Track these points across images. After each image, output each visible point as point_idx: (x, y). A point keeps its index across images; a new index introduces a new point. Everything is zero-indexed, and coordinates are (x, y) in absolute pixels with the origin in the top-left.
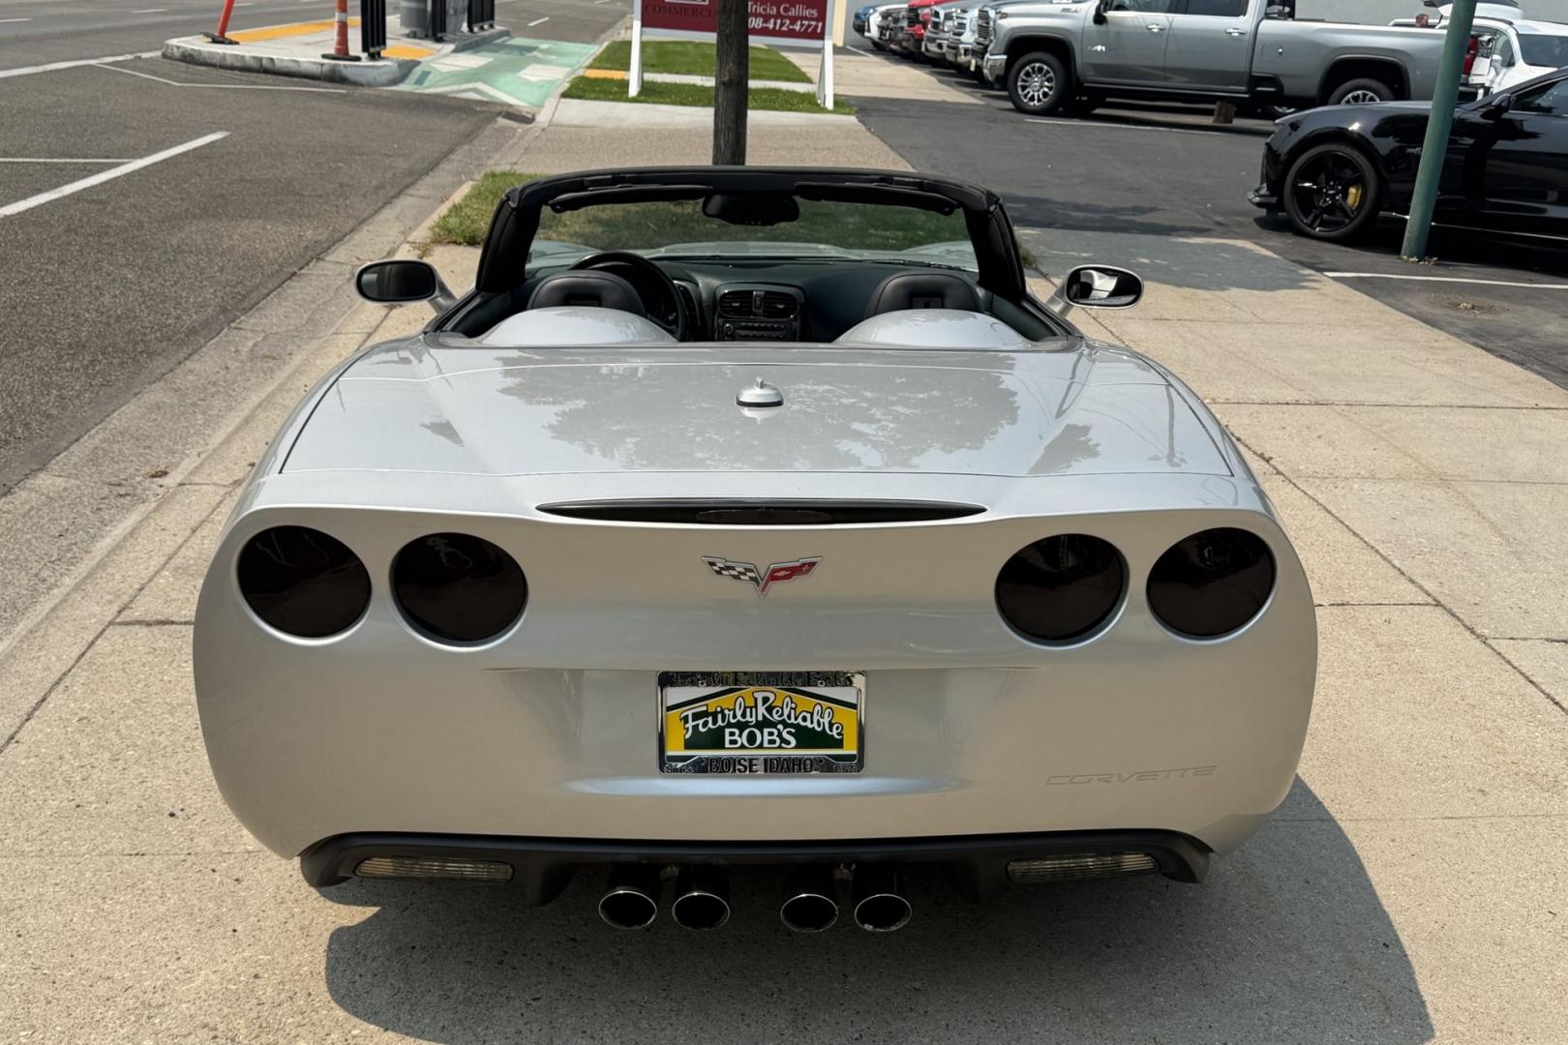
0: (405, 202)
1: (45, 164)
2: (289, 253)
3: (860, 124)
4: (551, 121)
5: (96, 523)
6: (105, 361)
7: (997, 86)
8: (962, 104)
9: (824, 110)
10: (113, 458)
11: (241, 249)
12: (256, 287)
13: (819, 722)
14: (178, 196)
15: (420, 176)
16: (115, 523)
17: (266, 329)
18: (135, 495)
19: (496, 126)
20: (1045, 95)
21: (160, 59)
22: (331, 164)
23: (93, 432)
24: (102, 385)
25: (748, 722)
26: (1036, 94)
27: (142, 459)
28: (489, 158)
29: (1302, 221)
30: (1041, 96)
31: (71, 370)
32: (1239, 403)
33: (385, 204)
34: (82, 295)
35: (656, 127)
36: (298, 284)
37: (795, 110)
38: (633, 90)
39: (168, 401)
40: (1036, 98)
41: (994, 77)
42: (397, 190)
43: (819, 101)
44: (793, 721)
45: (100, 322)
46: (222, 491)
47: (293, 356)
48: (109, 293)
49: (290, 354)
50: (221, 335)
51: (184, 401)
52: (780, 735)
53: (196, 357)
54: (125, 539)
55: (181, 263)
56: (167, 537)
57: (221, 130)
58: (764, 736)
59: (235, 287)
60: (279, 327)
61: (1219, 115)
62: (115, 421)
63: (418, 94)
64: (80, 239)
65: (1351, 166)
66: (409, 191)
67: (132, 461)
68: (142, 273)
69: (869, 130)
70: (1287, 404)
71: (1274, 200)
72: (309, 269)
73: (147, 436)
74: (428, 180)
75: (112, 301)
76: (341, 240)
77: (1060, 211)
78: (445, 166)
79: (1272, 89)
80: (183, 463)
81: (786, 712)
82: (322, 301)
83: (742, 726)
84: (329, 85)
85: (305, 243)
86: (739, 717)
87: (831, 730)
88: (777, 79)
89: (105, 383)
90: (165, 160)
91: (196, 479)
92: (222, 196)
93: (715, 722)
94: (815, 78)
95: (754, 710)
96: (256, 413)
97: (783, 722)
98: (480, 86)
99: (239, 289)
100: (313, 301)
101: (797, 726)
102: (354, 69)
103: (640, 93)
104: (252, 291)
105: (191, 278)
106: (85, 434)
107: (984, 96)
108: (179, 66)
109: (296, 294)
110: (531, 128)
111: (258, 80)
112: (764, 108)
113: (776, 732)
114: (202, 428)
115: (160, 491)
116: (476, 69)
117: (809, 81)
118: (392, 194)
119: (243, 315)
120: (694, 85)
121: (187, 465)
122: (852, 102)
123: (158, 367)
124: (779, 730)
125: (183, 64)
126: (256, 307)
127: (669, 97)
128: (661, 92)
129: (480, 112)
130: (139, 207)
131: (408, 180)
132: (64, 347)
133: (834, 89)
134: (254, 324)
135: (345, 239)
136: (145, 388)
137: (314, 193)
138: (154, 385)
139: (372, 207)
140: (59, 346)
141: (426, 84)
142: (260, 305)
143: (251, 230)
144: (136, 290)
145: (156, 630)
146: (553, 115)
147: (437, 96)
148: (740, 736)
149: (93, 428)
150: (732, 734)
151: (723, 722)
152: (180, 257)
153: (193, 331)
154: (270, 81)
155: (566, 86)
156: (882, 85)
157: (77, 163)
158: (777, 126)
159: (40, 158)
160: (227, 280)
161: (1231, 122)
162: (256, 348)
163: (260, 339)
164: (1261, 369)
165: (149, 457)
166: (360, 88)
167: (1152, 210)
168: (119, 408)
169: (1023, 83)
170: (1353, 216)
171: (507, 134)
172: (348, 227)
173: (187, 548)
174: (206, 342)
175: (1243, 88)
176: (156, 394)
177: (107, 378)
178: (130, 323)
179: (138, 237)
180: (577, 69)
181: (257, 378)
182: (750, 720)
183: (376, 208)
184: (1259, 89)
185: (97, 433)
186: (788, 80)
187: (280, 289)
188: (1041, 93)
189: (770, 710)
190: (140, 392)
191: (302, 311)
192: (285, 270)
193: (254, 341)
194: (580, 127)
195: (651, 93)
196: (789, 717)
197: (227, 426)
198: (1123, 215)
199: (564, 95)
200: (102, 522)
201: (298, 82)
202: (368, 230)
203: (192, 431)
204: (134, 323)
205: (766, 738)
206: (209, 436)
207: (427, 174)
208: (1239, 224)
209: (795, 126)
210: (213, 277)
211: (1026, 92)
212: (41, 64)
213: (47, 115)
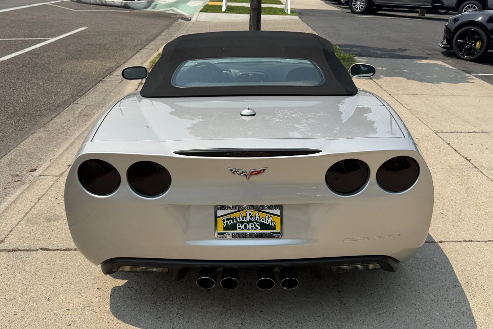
0: (144, 51)
1: (22, 40)
2: (100, 72)
3: (300, 19)
4: (196, 20)
5: (3, 195)
6: (24, 120)
7: (345, 4)
8: (333, 11)
9: (287, 14)
10: (17, 163)
11: (83, 71)
12: (86, 87)
13: (267, 221)
14: (65, 51)
15: (151, 41)
16: (10, 195)
17: (87, 104)
18: (21, 181)
19: (178, 22)
20: (362, 7)
21: (70, 2)
22: (121, 38)
23: (12, 151)
24: (20, 130)
25: (244, 221)
26: (359, 7)
27: (28, 163)
28: (175, 34)
29: (460, 54)
30: (360, 8)
31: (10, 124)
32: (452, 133)
33: (137, 52)
34: (22, 92)
35: (231, 21)
36: (102, 85)
37: (278, 15)
38: (224, 9)
39: (44, 136)
40: (359, 8)
41: (344, 1)
42: (142, 47)
43: (286, 11)
44: (259, 221)
45: (26, 103)
46: (55, 179)
47: (95, 115)
48: (32, 90)
49: (94, 114)
50: (69, 107)
51: (50, 136)
52: (255, 226)
53: (59, 116)
54: (11, 205)
55: (61, 78)
56: (28, 203)
57: (85, 26)
58: (249, 226)
59: (78, 87)
60: (92, 102)
61: (420, 13)
62: (21, 147)
63: (153, 12)
64: (27, 69)
65: (477, 34)
66: (146, 47)
67: (24, 164)
68: (46, 82)
69: (303, 21)
70: (471, 133)
71: (449, 46)
72: (106, 79)
73: (32, 153)
74: (153, 43)
75: (32, 94)
76: (120, 67)
77: (372, 51)
78: (160, 37)
79: (440, 4)
80: (44, 164)
81: (257, 218)
82: (109, 91)
83: (242, 223)
84: (124, 9)
85: (107, 68)
86: (241, 220)
87: (272, 224)
88: (271, 3)
89: (21, 129)
90: (63, 38)
91: (46, 173)
92: (81, 51)
93: (233, 221)
94: (284, 3)
95: (246, 217)
96: (76, 141)
97: (256, 221)
98: (174, 8)
99: (79, 88)
100: (106, 91)
101: (260, 223)
102: (133, 4)
103: (226, 10)
104: (84, 88)
105: (63, 84)
106: (9, 152)
107: (340, 8)
108: (76, 4)
109: (100, 89)
110: (190, 23)
111: (101, 8)
112: (267, 14)
113: (253, 224)
114: (54, 148)
115: (32, 178)
116: (173, 3)
117: (282, 4)
118: (140, 48)
119: (79, 98)
120: (244, 7)
121: (45, 166)
122: (297, 11)
123: (43, 122)
124: (254, 224)
125: (77, 3)
126: (85, 94)
127: (236, 11)
128: (233, 10)
129: (173, 18)
130: (50, 56)
131: (146, 43)
132: (10, 114)
133: (291, 6)
134: (83, 101)
135: (122, 66)
136: (36, 131)
137: (113, 49)
138: (40, 129)
139: (132, 53)
140: (8, 114)
141: (156, 8)
142: (86, 94)
143: (88, 64)
144: (42, 89)
145: (11, 254)
146: (197, 18)
147: (159, 12)
148: (242, 226)
149: (12, 150)
150: (239, 225)
151: (236, 221)
152: (61, 75)
153: (59, 106)
154: (105, 8)
155: (202, 8)
156: (306, 5)
157: (33, 40)
158: (272, 20)
159: (21, 38)
160: (76, 84)
161: (424, 15)
162: (82, 112)
163: (84, 107)
164: (457, 117)
165: (31, 162)
166: (134, 10)
167: (406, 50)
168: (24, 140)
169: (354, 4)
170: (478, 51)
171: (181, 25)
172: (122, 62)
173: (34, 209)
174: (64, 110)
175: (430, 4)
176: (40, 133)
177: (23, 127)
178: (36, 103)
179: (47, 68)
180: (206, 2)
181: (80, 124)
182: (245, 221)
183: (134, 54)
184: (435, 4)
185: (13, 152)
186: (275, 4)
187: (95, 87)
188: (360, 7)
189: (251, 217)
190: (34, 133)
191: (101, 95)
192: (98, 79)
193: (81, 109)
194: (206, 22)
195: (230, 10)
196: (258, 219)
197: (64, 147)
198: (396, 52)
199: (201, 11)
200: (5, 195)
201: (114, 9)
202: (130, 63)
203: (50, 150)
204: (38, 103)
205: (250, 226)
206: (56, 151)
207: (153, 40)
208: (436, 54)
209: (278, 20)
210: (71, 83)
211: (355, 6)
212: (31, 4)
213: (27, 22)
